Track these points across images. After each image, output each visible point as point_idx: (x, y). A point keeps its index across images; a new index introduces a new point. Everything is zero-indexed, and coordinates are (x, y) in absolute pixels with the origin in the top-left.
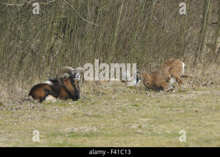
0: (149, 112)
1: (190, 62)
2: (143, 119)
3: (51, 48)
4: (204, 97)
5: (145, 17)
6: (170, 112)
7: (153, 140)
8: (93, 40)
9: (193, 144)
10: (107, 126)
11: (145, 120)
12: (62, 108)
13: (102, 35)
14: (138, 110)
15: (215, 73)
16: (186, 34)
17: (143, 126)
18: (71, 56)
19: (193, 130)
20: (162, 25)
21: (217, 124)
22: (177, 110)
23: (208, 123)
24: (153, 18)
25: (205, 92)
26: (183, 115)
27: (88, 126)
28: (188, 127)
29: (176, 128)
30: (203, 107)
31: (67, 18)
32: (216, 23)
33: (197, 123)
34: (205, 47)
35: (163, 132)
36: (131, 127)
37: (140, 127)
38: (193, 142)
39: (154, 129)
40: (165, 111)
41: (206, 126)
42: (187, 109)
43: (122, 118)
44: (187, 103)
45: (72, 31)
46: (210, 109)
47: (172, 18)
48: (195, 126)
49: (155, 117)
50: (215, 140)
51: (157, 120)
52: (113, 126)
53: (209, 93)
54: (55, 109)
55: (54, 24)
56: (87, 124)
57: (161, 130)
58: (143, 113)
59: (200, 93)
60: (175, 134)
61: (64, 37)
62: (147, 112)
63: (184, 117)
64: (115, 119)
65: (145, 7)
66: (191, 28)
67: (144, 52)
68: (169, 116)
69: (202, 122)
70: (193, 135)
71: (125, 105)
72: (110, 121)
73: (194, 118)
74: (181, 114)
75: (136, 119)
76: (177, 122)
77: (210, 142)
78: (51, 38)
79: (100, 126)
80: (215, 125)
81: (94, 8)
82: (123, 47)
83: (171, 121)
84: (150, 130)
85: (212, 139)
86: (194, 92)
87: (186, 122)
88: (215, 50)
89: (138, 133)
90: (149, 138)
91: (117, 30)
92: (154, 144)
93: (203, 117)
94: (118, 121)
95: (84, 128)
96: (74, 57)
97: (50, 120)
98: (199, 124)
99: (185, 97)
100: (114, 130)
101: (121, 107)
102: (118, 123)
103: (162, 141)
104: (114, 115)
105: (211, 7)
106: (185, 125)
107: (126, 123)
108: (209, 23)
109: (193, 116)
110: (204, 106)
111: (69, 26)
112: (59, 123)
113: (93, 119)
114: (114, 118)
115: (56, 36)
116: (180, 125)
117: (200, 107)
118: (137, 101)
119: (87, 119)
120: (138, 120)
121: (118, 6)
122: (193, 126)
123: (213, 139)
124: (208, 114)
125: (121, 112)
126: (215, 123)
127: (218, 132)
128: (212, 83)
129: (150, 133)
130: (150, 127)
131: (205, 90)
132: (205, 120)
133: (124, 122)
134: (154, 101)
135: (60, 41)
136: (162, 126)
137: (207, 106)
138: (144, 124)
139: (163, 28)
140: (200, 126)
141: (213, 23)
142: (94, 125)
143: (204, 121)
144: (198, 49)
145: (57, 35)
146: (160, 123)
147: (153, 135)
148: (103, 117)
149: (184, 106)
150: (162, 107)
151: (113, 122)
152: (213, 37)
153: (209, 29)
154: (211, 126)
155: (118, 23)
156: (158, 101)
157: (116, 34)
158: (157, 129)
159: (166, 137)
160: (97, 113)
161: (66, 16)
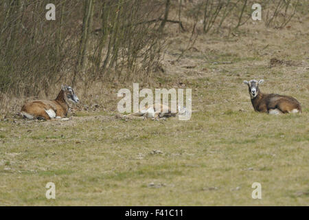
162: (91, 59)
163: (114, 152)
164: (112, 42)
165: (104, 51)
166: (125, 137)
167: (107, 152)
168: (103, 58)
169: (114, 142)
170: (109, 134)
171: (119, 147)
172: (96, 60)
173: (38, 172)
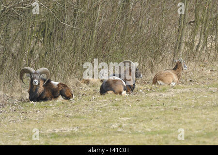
0: (129, 112)
1: (169, 61)
2: (123, 119)
3: (32, 52)
4: (183, 95)
5: (122, 18)
6: (150, 110)
7: (133, 138)
8: (72, 42)
9: (173, 141)
10: (88, 126)
11: (125, 119)
12: (43, 110)
13: (80, 37)
14: (118, 109)
15: (193, 71)
16: (164, 33)
17: (123, 125)
18: (51, 59)
19: (173, 128)
20: (140, 25)
21: (196, 121)
22: (157, 109)
23: (187, 120)
24: (131, 19)
25: (184, 90)
26: (163, 113)
27: (70, 127)
28: (168, 125)
29: (156, 126)
30: (182, 105)
31: (45, 22)
32: (194, 22)
33: (177, 120)
34: (183, 45)
35: (143, 130)
36: (112, 127)
37: (120, 126)
38: (173, 139)
39: (135, 128)
40: (144, 109)
41: (186, 123)
42: (166, 107)
43: (103, 118)
44: (166, 101)
45: (51, 34)
46: (190, 106)
47: (149, 18)
48: (174, 123)
49: (135, 116)
50: (195, 137)
51: (137, 118)
52: (93, 126)
53: (188, 91)
54: (37, 111)
55: (34, 28)
56: (68, 124)
57: (141, 128)
58: (123, 113)
59: (179, 91)
60: (155, 132)
61: (43, 40)
62: (127, 111)
63: (164, 115)
64: (96, 119)
65: (122, 8)
66: (169, 27)
67: (123, 52)
68: (149, 115)
69: (181, 120)
70: (172, 132)
71: (105, 105)
72: (91, 121)
73: (173, 115)
74: (161, 112)
75: (116, 118)
76: (157, 120)
77: (190, 139)
78: (30, 42)
79: (81, 126)
80: (195, 122)
81: (72, 11)
82: (102, 48)
83: (151, 119)
84: (130, 129)
85: (191, 136)
86: (173, 90)
87: (166, 120)
88: (193, 48)
89: (119, 132)
90: (130, 137)
91: (95, 31)
92: (134, 142)
93: (182, 114)
94: (98, 121)
95: (65, 129)
96: (54, 59)
97: (32, 122)
98: (178, 121)
99: (164, 95)
100: (94, 130)
101: (102, 107)
102: (99, 123)
103: (142, 139)
104: (95, 115)
105: (188, 6)
106: (164, 122)
107: (106, 122)
108: (187, 22)
109: (172, 114)
110: (183, 103)
111: (48, 29)
112: (41, 124)
113: (74, 119)
114: (94, 118)
115: (35, 39)
116: (160, 123)
117: (179, 105)
118: (118, 101)
119: (68, 120)
120: (118, 119)
121: (96, 8)
122: (172, 124)
123: (193, 135)
124: (187, 111)
125: (101, 112)
126: (194, 120)
127: (197, 128)
128: (191, 81)
129: (130, 132)
130: (131, 126)
131: (184, 88)
132: (185, 118)
133: (105, 121)
134: (133, 100)
135: (40, 44)
136: (142, 124)
137: (187, 103)
138: (125, 123)
139: (141, 28)
140: (179, 123)
141: (190, 22)
142: (75, 126)
143: (183, 119)
144: (176, 47)
145: (37, 38)
146: (139, 121)
147: (134, 133)
148: (83, 117)
149: (164, 104)
150: (142, 106)
151: (94, 122)
152: (190, 36)
153: (186, 27)
154: (190, 123)
155: (96, 25)
156: (137, 100)
157: (94, 36)
158: (137, 128)
159: (147, 135)
160: (77, 114)
161: (45, 20)
162: (186, 44)
163: (204, 116)
164: (203, 31)
165: (197, 38)
166: (213, 104)
167: (199, 116)
168: (196, 44)
169: (204, 109)
170: (200, 103)
171: (207, 112)
172: (190, 45)
173: (144, 132)
